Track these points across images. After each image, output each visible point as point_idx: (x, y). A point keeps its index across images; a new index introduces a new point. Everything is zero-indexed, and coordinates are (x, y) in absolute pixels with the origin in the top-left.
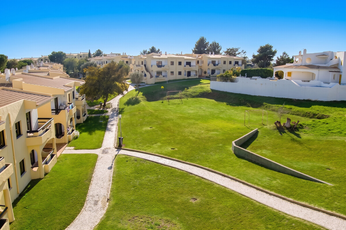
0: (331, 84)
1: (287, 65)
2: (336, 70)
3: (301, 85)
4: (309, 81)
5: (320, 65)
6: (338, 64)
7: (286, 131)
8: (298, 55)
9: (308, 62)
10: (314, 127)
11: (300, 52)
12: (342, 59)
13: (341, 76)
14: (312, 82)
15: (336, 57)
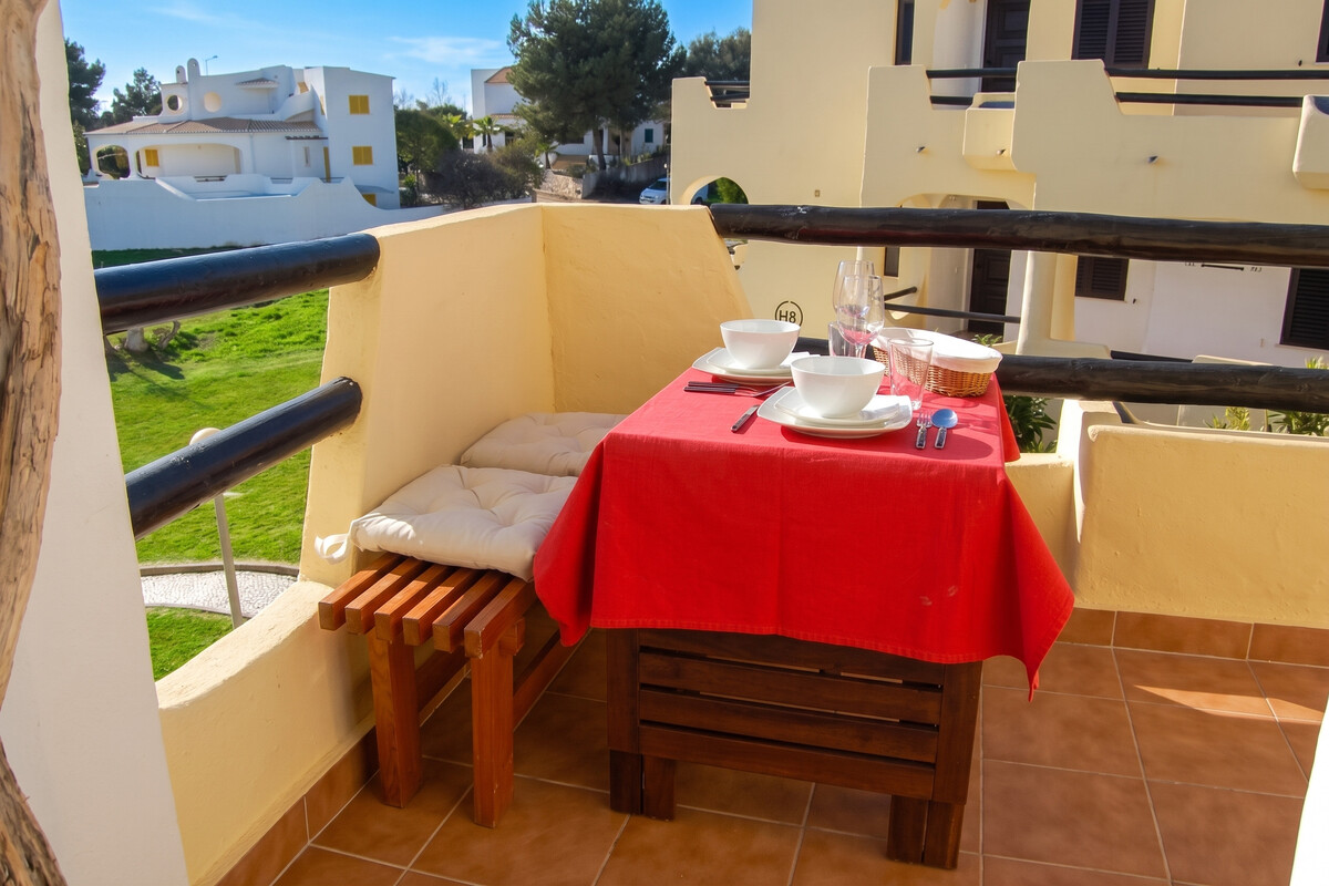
0: (297, 182)
1: (140, 120)
2: (311, 133)
3: (194, 194)
4: (221, 179)
5: (255, 118)
6: (313, 111)
7: (131, 364)
8: (175, 81)
9: (213, 108)
10: (233, 334)
11: (179, 71)
12: (321, 92)
13: (326, 151)
14: (233, 181)
15: (303, 86)
